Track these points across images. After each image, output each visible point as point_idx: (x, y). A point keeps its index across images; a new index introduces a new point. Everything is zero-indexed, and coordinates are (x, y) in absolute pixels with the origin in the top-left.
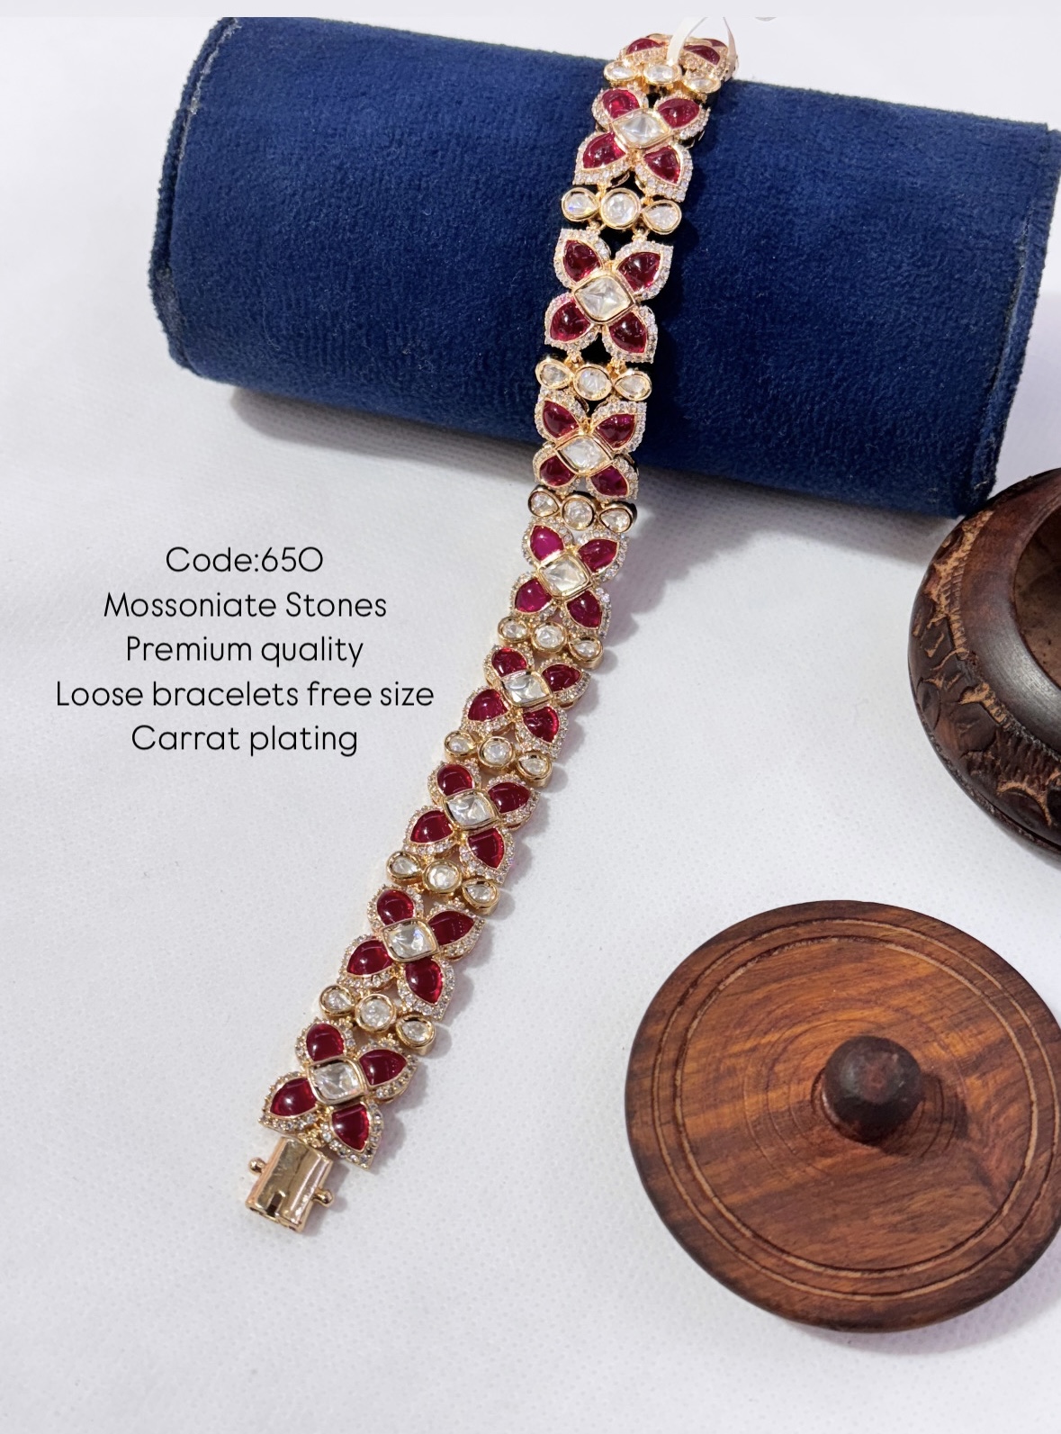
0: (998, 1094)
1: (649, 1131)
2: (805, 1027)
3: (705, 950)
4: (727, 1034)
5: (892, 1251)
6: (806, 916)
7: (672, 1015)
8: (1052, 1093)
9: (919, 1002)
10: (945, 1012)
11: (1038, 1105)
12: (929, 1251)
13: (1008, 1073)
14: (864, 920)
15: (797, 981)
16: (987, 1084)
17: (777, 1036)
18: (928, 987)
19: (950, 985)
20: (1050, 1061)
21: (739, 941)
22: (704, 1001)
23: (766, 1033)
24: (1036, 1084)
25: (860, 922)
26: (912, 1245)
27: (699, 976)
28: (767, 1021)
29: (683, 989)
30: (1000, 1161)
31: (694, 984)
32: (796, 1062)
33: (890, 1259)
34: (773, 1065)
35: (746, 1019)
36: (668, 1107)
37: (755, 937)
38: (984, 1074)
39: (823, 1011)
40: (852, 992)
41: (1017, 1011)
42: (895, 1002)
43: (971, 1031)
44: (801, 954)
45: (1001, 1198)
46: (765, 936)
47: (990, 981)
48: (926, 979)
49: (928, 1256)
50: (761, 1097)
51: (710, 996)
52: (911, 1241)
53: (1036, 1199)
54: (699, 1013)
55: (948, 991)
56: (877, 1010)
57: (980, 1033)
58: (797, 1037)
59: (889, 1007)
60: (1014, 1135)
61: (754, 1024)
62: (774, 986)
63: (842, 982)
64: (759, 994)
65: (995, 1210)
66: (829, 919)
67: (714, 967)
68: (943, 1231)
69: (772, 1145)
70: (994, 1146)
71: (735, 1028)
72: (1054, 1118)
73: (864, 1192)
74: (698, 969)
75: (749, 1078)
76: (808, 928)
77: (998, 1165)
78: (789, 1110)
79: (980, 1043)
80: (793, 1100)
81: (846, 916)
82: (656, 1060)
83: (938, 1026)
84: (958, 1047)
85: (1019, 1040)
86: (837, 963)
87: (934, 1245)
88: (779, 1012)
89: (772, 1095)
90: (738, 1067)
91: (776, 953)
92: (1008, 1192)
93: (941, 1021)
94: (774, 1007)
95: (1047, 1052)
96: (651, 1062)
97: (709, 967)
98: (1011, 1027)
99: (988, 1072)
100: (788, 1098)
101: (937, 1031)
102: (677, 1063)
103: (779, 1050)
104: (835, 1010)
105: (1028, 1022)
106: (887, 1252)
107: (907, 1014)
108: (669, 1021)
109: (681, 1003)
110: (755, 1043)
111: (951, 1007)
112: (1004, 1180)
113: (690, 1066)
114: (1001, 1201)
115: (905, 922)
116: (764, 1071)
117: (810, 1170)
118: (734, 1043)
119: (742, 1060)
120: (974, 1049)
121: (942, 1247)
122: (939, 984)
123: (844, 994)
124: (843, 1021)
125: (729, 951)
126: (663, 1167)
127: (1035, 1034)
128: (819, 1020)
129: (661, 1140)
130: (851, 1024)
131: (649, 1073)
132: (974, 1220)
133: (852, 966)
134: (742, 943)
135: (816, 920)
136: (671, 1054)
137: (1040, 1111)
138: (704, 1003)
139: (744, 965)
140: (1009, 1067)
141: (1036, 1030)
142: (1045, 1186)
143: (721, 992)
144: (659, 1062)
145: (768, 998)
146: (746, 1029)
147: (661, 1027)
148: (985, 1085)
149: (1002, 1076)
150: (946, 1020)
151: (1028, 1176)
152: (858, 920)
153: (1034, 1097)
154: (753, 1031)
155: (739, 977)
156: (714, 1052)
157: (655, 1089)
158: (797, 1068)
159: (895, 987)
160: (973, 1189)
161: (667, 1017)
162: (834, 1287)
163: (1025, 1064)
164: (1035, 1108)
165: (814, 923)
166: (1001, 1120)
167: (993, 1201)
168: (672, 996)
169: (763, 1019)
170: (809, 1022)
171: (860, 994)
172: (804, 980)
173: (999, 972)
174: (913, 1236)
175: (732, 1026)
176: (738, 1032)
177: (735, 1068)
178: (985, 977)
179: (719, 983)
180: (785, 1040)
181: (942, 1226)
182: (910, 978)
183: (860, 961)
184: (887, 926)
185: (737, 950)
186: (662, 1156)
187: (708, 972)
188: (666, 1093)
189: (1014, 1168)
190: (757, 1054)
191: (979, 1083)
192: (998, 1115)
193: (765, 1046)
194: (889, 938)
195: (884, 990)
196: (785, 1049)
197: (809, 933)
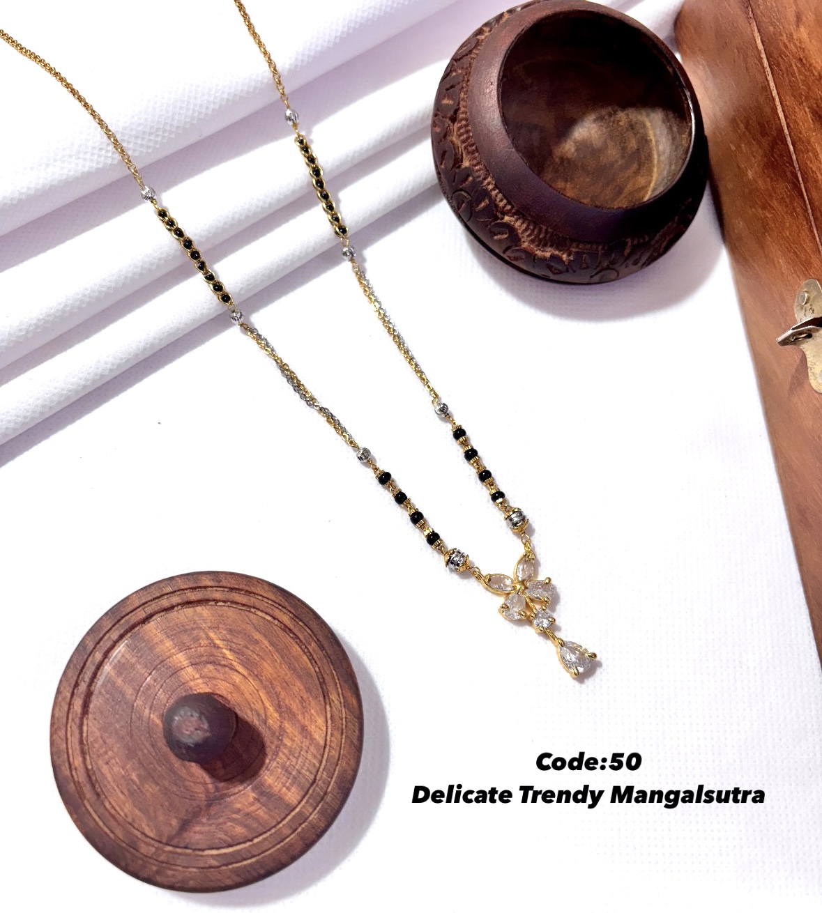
0: (247, 814)
1: (137, 603)
2: (245, 673)
3: (275, 590)
4: (220, 626)
5: (112, 783)
6: (326, 644)
7: (220, 587)
8: (263, 852)
9: (294, 741)
10: (294, 760)
11: (250, 846)
12: (120, 806)
13: (266, 817)
14: (340, 683)
15: (276, 656)
16: (253, 805)
17: (231, 657)
18: (306, 742)
19: (315, 756)
20: (287, 843)
21: (289, 609)
22: (238, 603)
23: (230, 650)
24: (265, 839)
25: (337, 681)
26: (120, 795)
27: (255, 594)
28: (240, 647)
29: (240, 587)
30: (202, 833)
31: (248, 593)
32: (218, 675)
33: (106, 783)
34: (211, 663)
35: (235, 634)
36: (156, 609)
37: (296, 617)
38: (259, 801)
39: (261, 681)
40: (283, 694)
41: (315, 809)
42: (287, 725)
43: (287, 782)
44: (297, 651)
45: (175, 842)
46: (300, 623)
47: (330, 783)
48: (312, 739)
49: (118, 808)
50: (185, 663)
51: (243, 605)
52: (122, 792)
53: (183, 867)
54: (229, 603)
55: (309, 757)
56: (276, 715)
57: (287, 788)
58: (237, 671)
59: (282, 722)
60: (223, 836)
61: (234, 640)
62: (266, 643)
63: (286, 685)
64: (257, 636)
65: (164, 841)
66: (331, 660)
67: (266, 600)
68: (137, 812)
69: (155, 681)
70: (210, 825)
71: (226, 629)
72: (245, 859)
73: (146, 751)
74: (259, 591)
75: (196, 651)
76: (317, 648)
77: (197, 834)
78: (184, 684)
79: (280, 791)
80: (192, 684)
81: (338, 670)
82: (186, 589)
83: (281, 758)
84: (271, 777)
85: (294, 816)
86: (300, 677)
87: (126, 810)
88: (250, 653)
89: (190, 670)
90: (201, 641)
91: (292, 635)
92: (180, 845)
93: (285, 759)
94: (251, 648)
95: (292, 839)
96: (183, 587)
97: (264, 597)
98: (301, 808)
99: (261, 803)
100: (191, 680)
101: (278, 759)
102: (189, 603)
103: (223, 663)
104: (265, 687)
105: (310, 818)
106: (109, 779)
107: (282, 735)
108: (216, 587)
109: (232, 589)
110: (221, 646)
111: (299, 762)
112: (187, 841)
113: (189, 611)
114: (172, 843)
115: (350, 711)
116: (205, 658)
117: (147, 711)
118: (214, 632)
119: (206, 642)
120: (275, 788)
121: (126, 815)
122: (312, 749)
123: (278, 689)
124: (259, 695)
125: (280, 605)
126: (116, 620)
127: (303, 826)
128: (254, 680)
129: (134, 613)
130: (260, 702)
131: (176, 588)
132: (152, 830)
133: (302, 687)
134: (289, 611)
135: (326, 652)
136: (192, 596)
137: (245, 848)
138: (237, 603)
139: (274, 618)
140: (270, 815)
141: (306, 826)
142: (195, 870)
143: (249, 611)
144: (186, 591)
145: (257, 642)
146: (228, 636)
147: (210, 584)
148: (252, 804)
149: (262, 813)
150: (288, 763)
151: (197, 855)
152: (338, 679)
153: (256, 841)
154: (228, 641)
155: (264, 618)
156: (205, 623)
157: (166, 597)
158: (214, 678)
159: (298, 721)
160: (175, 822)
161: (217, 584)
162: (75, 754)
163: (278, 827)
164: (249, 844)
165: (324, 652)
166: (229, 824)
167: (171, 838)
168: (233, 582)
169: (240, 645)
170: (250, 675)
171: (284, 699)
172: (278, 660)
173: (339, 788)
174: (126, 793)
175: (228, 627)
176: (224, 632)
177: (198, 640)
178: (332, 778)
179: (254, 608)
180: (231, 664)
181: (140, 810)
182: (309, 727)
183: (307, 692)
184: (342, 700)
185: (284, 610)
186: (123, 617)
187: (260, 598)
188: (165, 603)
189: (198, 844)
190: (214, 650)
191: (252, 800)
192: (233, 820)
193: (221, 653)
194: (332, 704)
195: (294, 715)
196: (224, 666)
197: (314, 650)
